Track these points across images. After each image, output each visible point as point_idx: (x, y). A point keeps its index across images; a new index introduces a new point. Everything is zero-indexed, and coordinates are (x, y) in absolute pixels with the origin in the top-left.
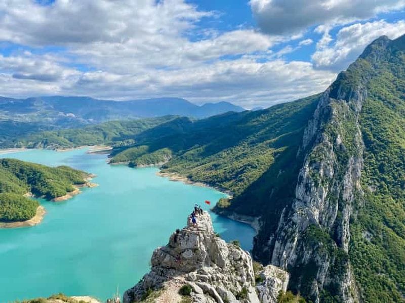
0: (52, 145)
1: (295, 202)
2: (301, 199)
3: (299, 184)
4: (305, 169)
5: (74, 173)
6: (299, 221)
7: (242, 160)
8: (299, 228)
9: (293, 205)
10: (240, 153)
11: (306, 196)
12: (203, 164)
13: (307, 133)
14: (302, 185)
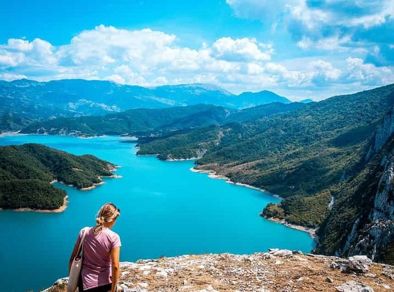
0: (75, 132)
1: (373, 213)
2: (382, 209)
3: (381, 191)
4: (390, 173)
5: (100, 164)
6: (378, 236)
7: (293, 160)
8: (378, 244)
9: (370, 216)
10: (291, 152)
11: (388, 206)
12: (244, 163)
13: (382, 131)
14: (384, 193)
